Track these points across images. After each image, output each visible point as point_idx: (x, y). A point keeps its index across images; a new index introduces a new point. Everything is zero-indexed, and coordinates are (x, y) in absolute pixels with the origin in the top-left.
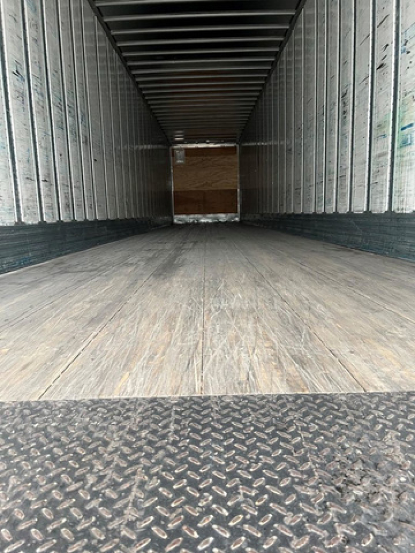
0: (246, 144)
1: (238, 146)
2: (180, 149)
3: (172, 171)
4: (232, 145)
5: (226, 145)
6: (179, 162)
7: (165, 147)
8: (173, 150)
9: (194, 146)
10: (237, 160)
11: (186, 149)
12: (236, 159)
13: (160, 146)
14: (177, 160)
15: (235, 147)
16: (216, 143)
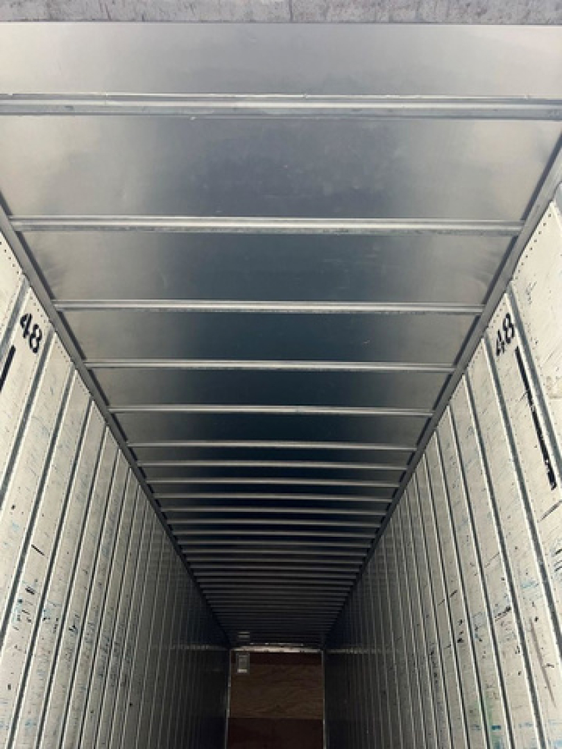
0: (333, 651)
1: (322, 652)
2: (245, 653)
3: (229, 685)
4: (315, 651)
5: (306, 650)
6: (240, 671)
7: (224, 649)
8: (234, 653)
9: (263, 649)
10: (322, 674)
11: (252, 653)
12: (320, 671)
13: (217, 648)
14: (238, 667)
15: (319, 655)
16: (292, 647)
